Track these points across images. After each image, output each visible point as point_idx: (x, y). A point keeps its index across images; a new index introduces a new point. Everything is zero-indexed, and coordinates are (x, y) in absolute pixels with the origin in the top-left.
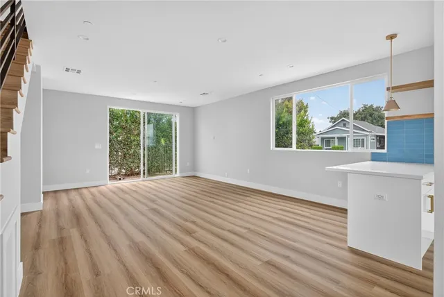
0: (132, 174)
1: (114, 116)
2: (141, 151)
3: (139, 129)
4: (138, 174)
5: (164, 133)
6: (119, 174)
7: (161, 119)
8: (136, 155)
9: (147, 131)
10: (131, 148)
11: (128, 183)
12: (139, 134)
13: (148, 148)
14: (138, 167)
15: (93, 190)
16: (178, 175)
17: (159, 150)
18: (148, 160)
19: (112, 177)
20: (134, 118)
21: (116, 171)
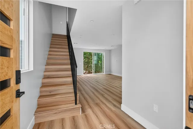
0: (90, 73)
1: (85, 54)
2: (93, 65)
3: (92, 58)
4: (92, 73)
5: (100, 59)
6: (86, 72)
7: (99, 54)
8: (91, 66)
9: (95, 58)
10: (89, 64)
11: (89, 75)
12: (92, 59)
13: (95, 64)
14: (92, 70)
15: (80, 76)
16: (104, 73)
17: (98, 65)
18: (95, 68)
19: (84, 73)
20: (90, 54)
21: (85, 71)
